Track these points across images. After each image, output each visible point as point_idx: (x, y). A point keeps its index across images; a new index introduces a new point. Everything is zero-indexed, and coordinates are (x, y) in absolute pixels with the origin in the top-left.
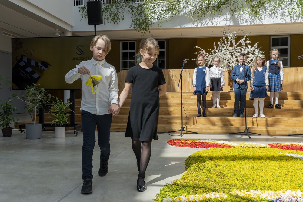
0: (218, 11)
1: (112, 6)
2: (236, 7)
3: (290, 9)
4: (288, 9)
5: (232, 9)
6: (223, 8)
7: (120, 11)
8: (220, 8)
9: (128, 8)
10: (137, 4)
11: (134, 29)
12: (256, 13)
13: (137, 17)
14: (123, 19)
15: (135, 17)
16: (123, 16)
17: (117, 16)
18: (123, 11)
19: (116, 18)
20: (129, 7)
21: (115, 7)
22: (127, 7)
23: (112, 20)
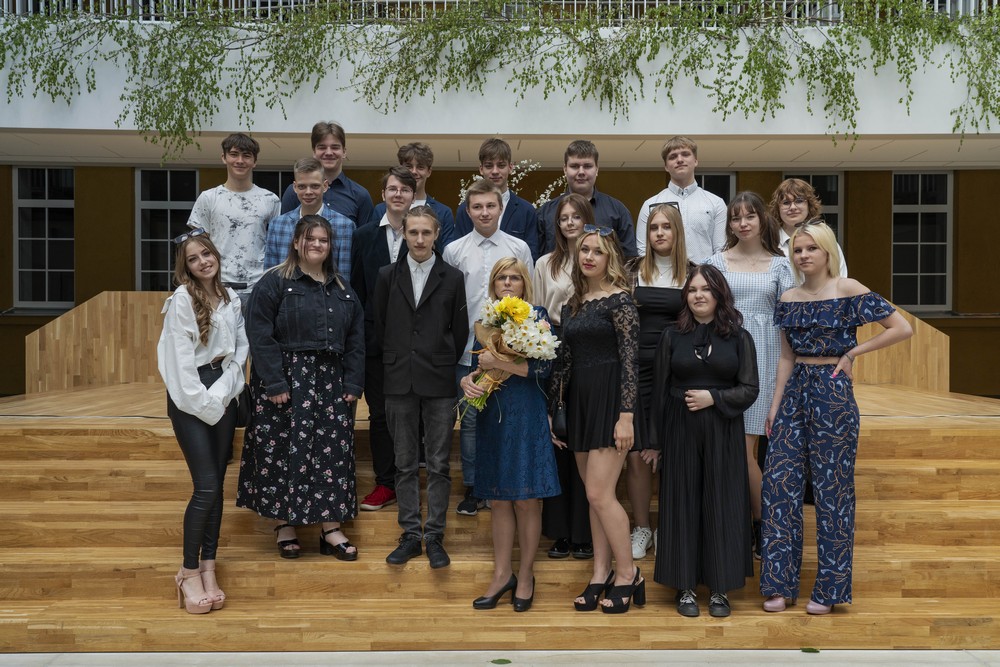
0: (471, 78)
1: (44, 27)
2: (537, 67)
3: (723, 84)
4: (717, 86)
5: (520, 72)
6: (488, 68)
7: (78, 50)
8: (479, 68)
9: (109, 43)
10: (150, 29)
11: (135, 128)
12: (609, 92)
13: (151, 83)
14: (92, 87)
15: (140, 82)
16: (91, 73)
17: (66, 70)
18: (92, 54)
19: (61, 79)
20: (117, 39)
21: (54, 35)
22: (108, 38)
23: (41, 89)
